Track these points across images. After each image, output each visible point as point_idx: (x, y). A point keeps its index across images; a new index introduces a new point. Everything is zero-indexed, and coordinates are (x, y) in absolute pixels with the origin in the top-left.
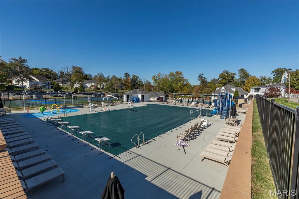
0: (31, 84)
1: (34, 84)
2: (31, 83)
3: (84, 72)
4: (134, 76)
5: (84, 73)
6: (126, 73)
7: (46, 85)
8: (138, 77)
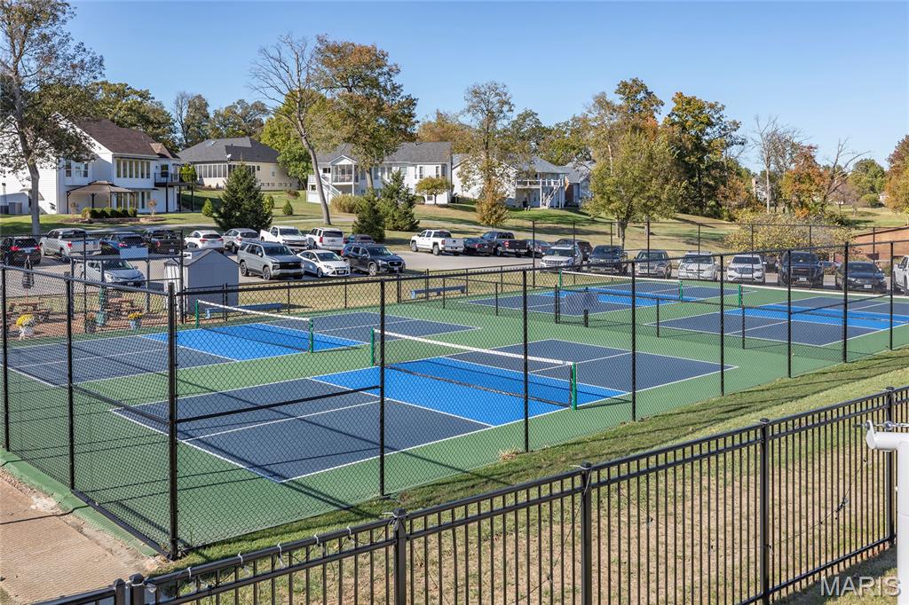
0: (69, 181)
1: (85, 181)
2: (69, 173)
3: (397, 80)
4: (687, 104)
5: (395, 88)
6: (625, 85)
7: (147, 183)
8: (712, 107)
